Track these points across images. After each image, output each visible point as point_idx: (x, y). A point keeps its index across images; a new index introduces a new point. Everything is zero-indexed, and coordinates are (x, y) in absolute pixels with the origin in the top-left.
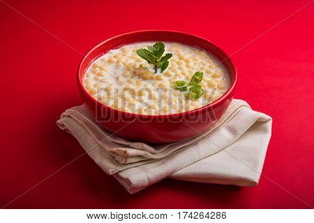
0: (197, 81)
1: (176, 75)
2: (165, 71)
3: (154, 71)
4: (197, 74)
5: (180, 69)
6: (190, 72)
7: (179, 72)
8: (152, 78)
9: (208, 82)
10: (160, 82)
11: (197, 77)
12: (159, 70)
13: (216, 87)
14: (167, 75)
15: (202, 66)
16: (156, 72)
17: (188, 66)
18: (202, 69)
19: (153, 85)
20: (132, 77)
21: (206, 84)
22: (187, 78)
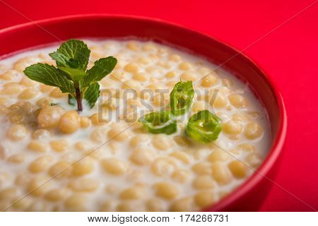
0: (183, 103)
4: (180, 87)
16: (80, 109)
20: (34, 137)
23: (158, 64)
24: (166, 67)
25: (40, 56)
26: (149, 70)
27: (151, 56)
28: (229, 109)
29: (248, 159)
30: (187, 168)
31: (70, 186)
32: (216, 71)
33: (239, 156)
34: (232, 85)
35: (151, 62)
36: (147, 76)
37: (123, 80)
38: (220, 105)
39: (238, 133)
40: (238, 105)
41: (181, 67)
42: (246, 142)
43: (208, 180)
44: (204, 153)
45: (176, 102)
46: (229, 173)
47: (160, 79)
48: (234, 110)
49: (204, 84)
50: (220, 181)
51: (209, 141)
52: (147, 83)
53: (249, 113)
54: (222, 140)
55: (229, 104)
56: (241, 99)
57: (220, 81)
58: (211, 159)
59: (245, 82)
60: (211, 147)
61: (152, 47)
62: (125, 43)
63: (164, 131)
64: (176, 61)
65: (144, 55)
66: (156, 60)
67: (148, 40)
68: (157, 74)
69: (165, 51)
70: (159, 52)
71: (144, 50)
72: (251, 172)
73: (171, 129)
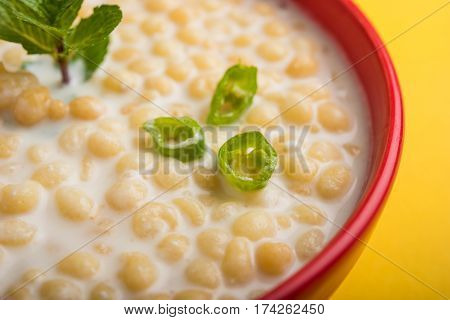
0: (236, 103)
1: (149, 85)
2: (101, 73)
3: (57, 76)
4: (235, 73)
5: (157, 51)
6: (200, 64)
7: (157, 67)
8: (52, 116)
9: (279, 101)
10: (89, 129)
11: (238, 89)
12: (76, 69)
13: (314, 122)
14: (113, 87)
15: (236, 31)
16: (65, 80)
17: (184, 38)
18: (240, 43)
19: (63, 145)
21: (271, 112)
22: (193, 93)
23: (231, 16)
26: (209, 25)
30: (192, 234)
32: (325, 50)
36: (202, 36)
39: (305, 180)
44: (233, 210)
45: (220, 100)
47: (222, 45)
52: (194, 51)
58: (235, 228)
63: (177, 155)
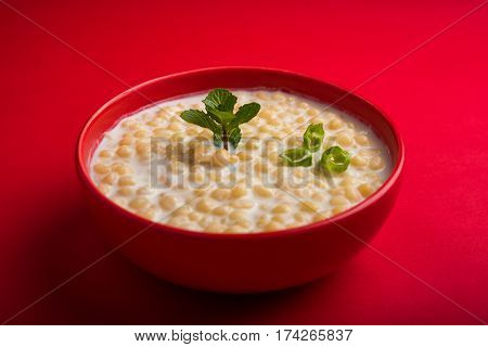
4: (312, 128)
11: (315, 135)
23: (288, 111)
24: (296, 113)
25: (179, 105)
26: (280, 116)
27: (280, 104)
28: (355, 147)
29: (373, 184)
30: (324, 191)
31: (230, 205)
32: (342, 117)
33: (367, 182)
34: (356, 127)
35: (282, 109)
36: (280, 121)
37: (259, 125)
38: (347, 144)
39: (364, 165)
40: (362, 144)
41: (309, 114)
42: (371, 172)
43: (341, 198)
44: (336, 180)
45: (310, 141)
46: (360, 194)
47: (291, 124)
48: (359, 147)
49: (331, 127)
50: (351, 199)
51: (340, 171)
52: (280, 127)
53: (372, 150)
54: (350, 171)
55: (354, 143)
56: (365, 138)
57: (346, 124)
58: (342, 184)
59: (368, 125)
60: (342, 176)
61: (280, 96)
62: (255, 93)
63: (300, 164)
64: (305, 108)
65: (275, 103)
66: (286, 108)
67: (276, 90)
68: (289, 119)
69: (293, 100)
70: (288, 100)
71: (273, 99)
72: (375, 190)
73: (308, 162)
